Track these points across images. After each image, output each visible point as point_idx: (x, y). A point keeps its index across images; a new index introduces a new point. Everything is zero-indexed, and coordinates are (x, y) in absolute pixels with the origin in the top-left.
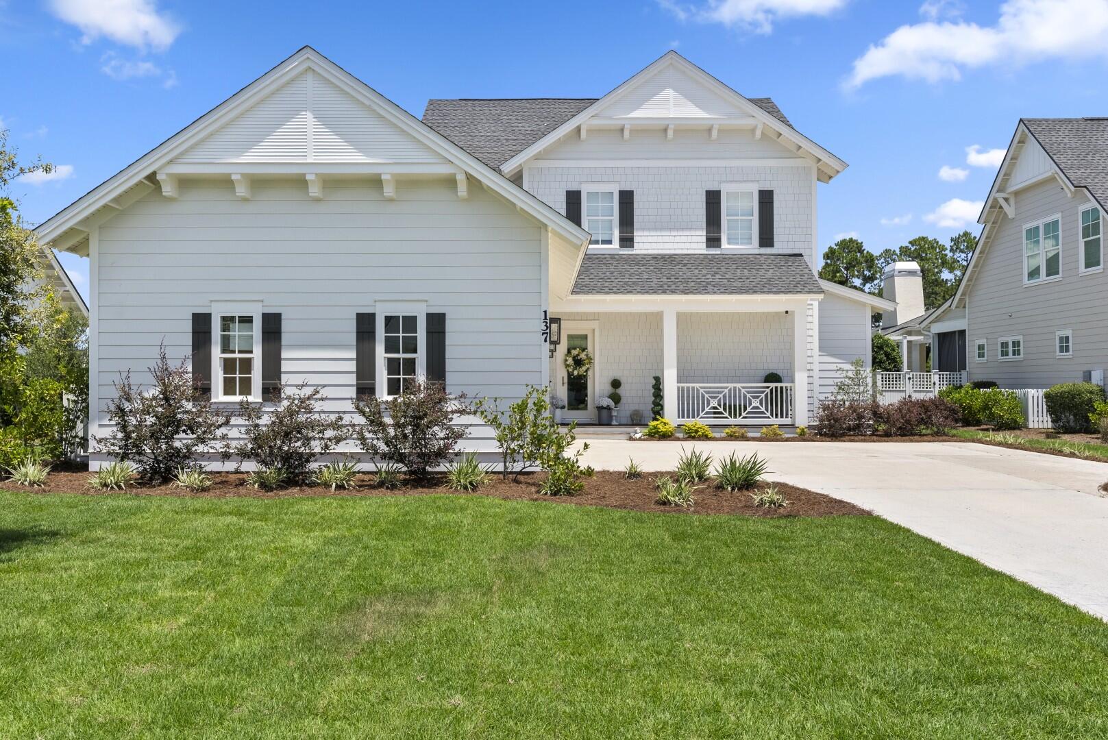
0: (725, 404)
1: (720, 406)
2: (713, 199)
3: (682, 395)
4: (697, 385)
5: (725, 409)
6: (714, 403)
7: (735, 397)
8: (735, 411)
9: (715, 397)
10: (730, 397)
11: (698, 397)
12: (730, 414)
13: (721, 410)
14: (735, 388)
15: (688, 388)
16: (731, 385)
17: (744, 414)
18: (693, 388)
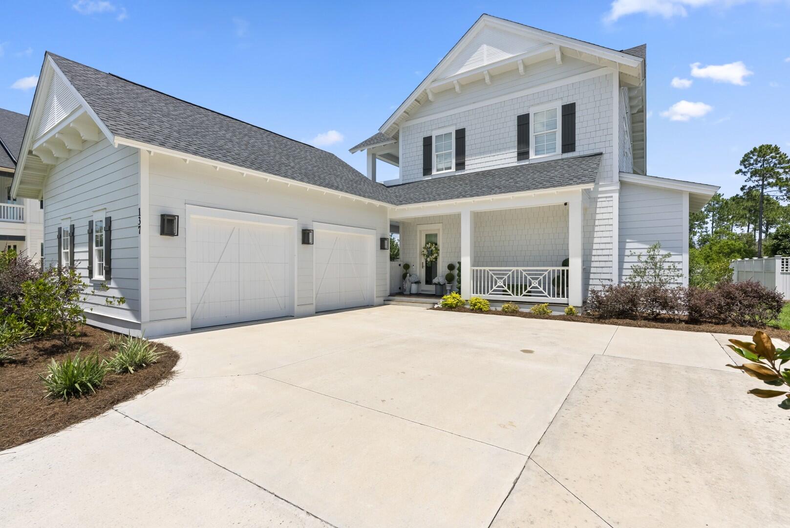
0: (509, 285)
1: (505, 285)
2: (523, 122)
3: (477, 277)
4: (487, 268)
5: (509, 288)
6: (500, 283)
7: (517, 278)
8: (516, 289)
9: (501, 278)
10: (513, 277)
11: (488, 277)
12: (513, 292)
13: (506, 288)
14: (517, 271)
15: (481, 270)
16: (514, 269)
17: (524, 293)
18: (484, 270)
